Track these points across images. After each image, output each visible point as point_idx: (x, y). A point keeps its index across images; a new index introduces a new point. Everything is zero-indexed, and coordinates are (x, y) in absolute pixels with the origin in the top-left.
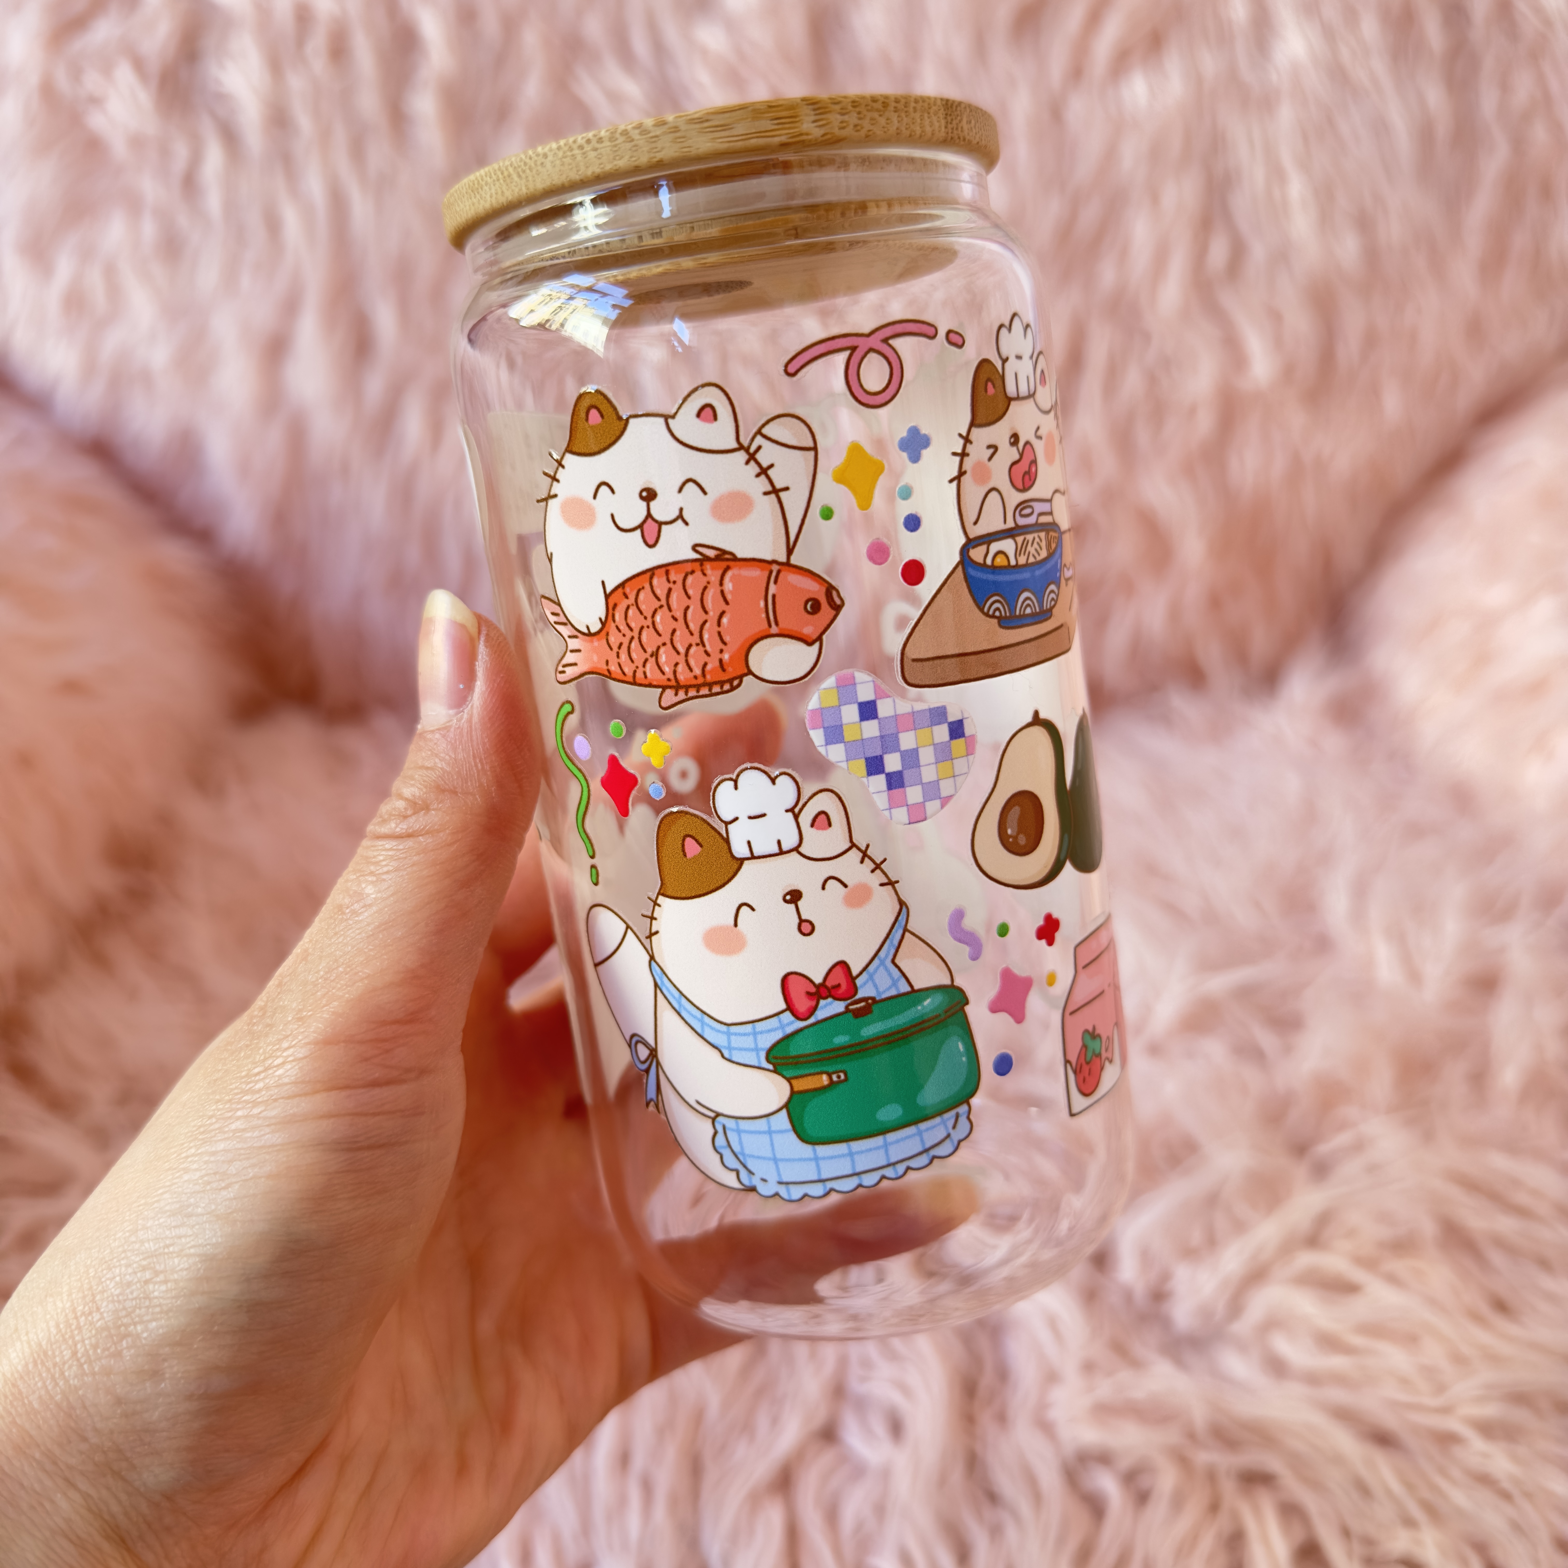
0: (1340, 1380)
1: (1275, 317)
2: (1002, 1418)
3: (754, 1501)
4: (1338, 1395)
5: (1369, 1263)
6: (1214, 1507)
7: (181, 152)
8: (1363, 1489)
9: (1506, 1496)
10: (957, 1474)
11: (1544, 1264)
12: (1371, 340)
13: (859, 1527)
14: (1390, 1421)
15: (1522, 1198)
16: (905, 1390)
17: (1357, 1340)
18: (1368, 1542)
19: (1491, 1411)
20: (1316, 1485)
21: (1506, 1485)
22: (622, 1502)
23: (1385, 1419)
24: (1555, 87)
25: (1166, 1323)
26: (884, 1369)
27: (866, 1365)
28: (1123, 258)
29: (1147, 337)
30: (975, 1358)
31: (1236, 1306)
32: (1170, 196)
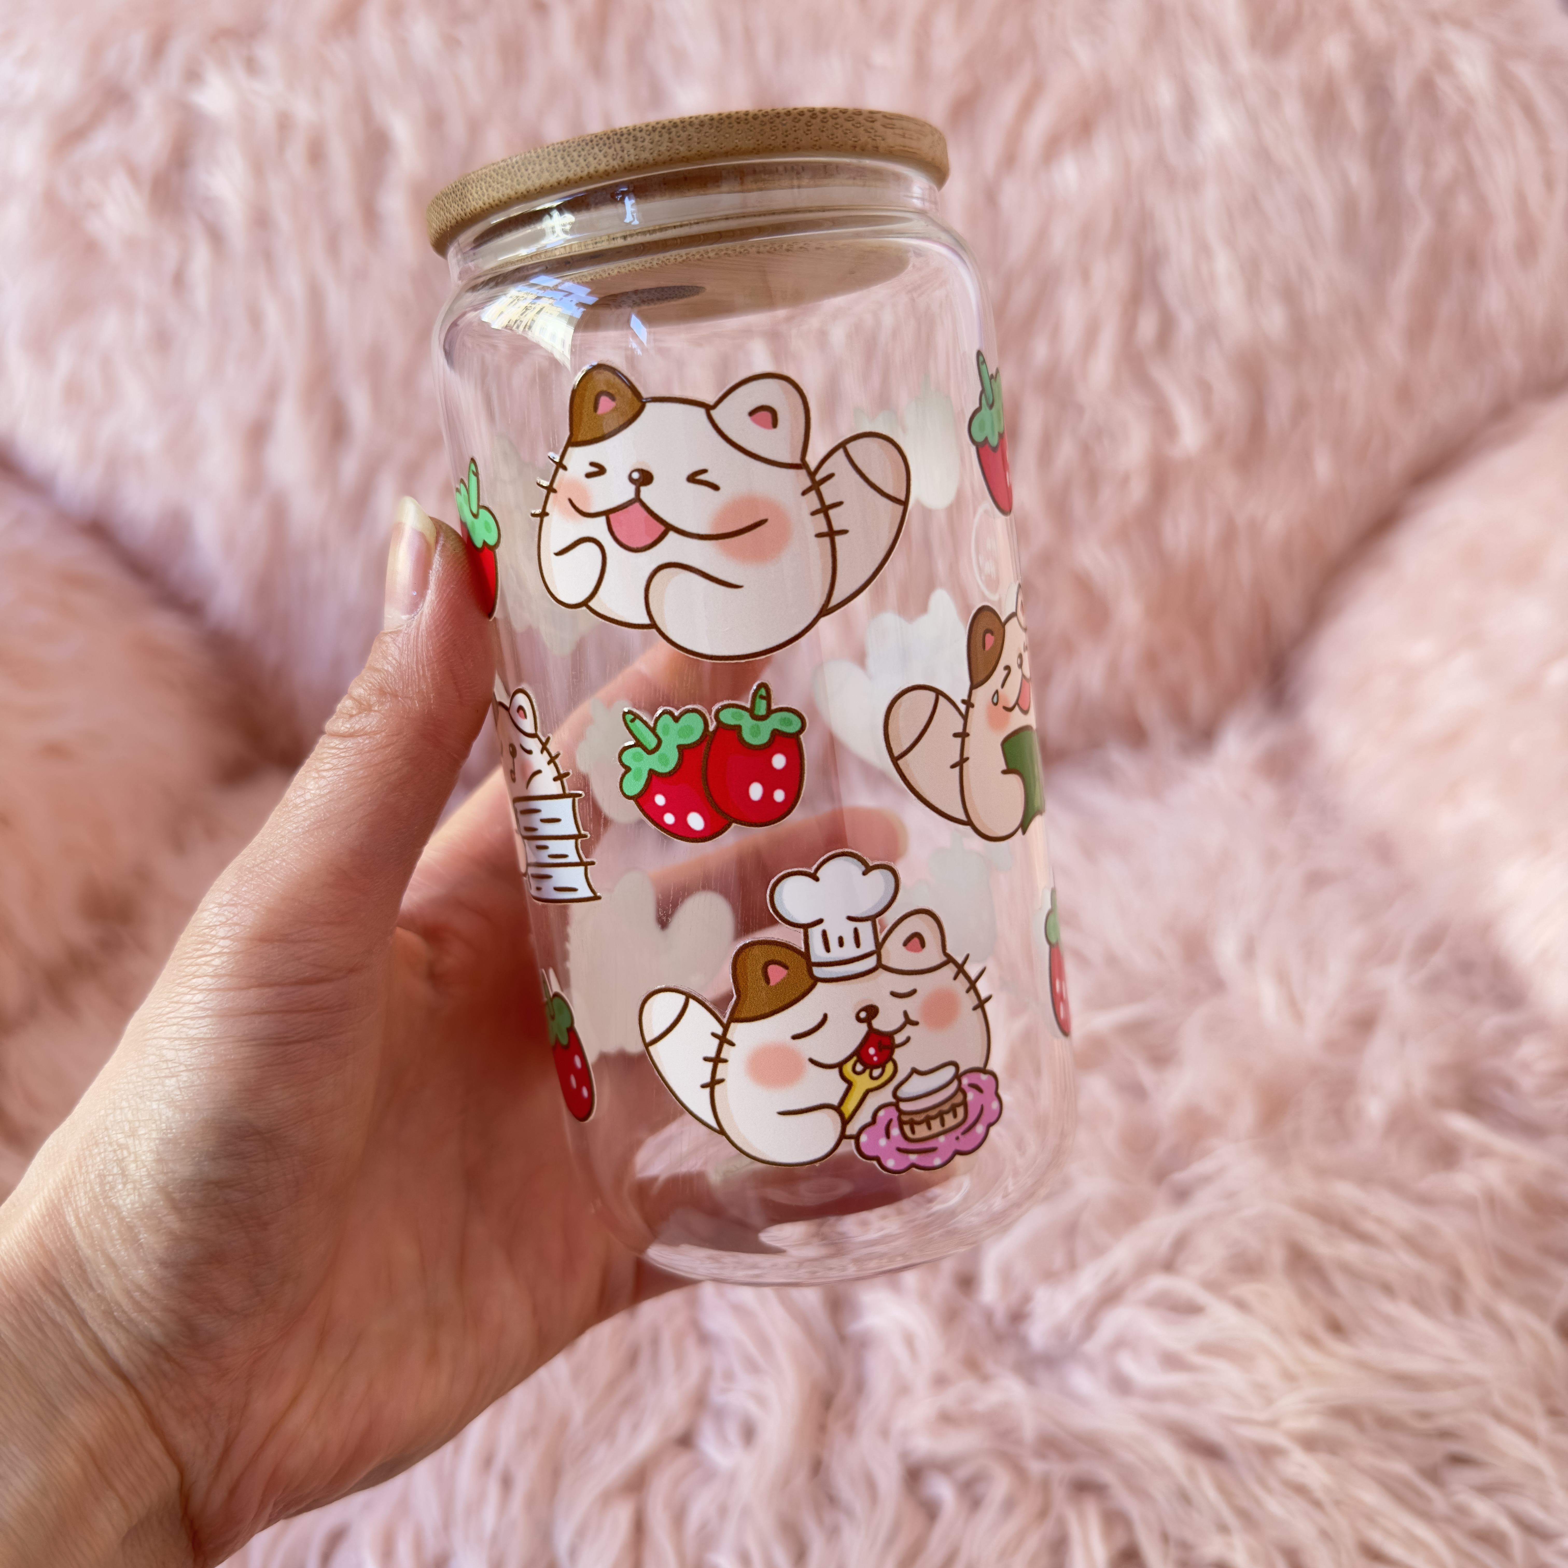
0: (1178, 1396)
1: (1204, 388)
2: (851, 1429)
3: (606, 1499)
4: (1174, 1411)
5: (1213, 1286)
6: (1043, 1513)
7: (171, 252)
8: (1184, 1498)
9: (1317, 1504)
10: (801, 1478)
11: (1388, 1289)
12: (1301, 407)
13: (703, 1526)
14: (1216, 1434)
15: (1369, 1226)
16: (760, 1400)
17: (1198, 1359)
18: (1185, 1546)
19: (1312, 1423)
20: (1140, 1493)
21: (1319, 1494)
22: (481, 1498)
23: (1214, 1432)
24: (1478, 161)
25: (1023, 1342)
26: (745, 1382)
27: (729, 1376)
28: (1055, 335)
29: (1080, 409)
30: (835, 1373)
31: (1090, 1326)
32: (1100, 274)
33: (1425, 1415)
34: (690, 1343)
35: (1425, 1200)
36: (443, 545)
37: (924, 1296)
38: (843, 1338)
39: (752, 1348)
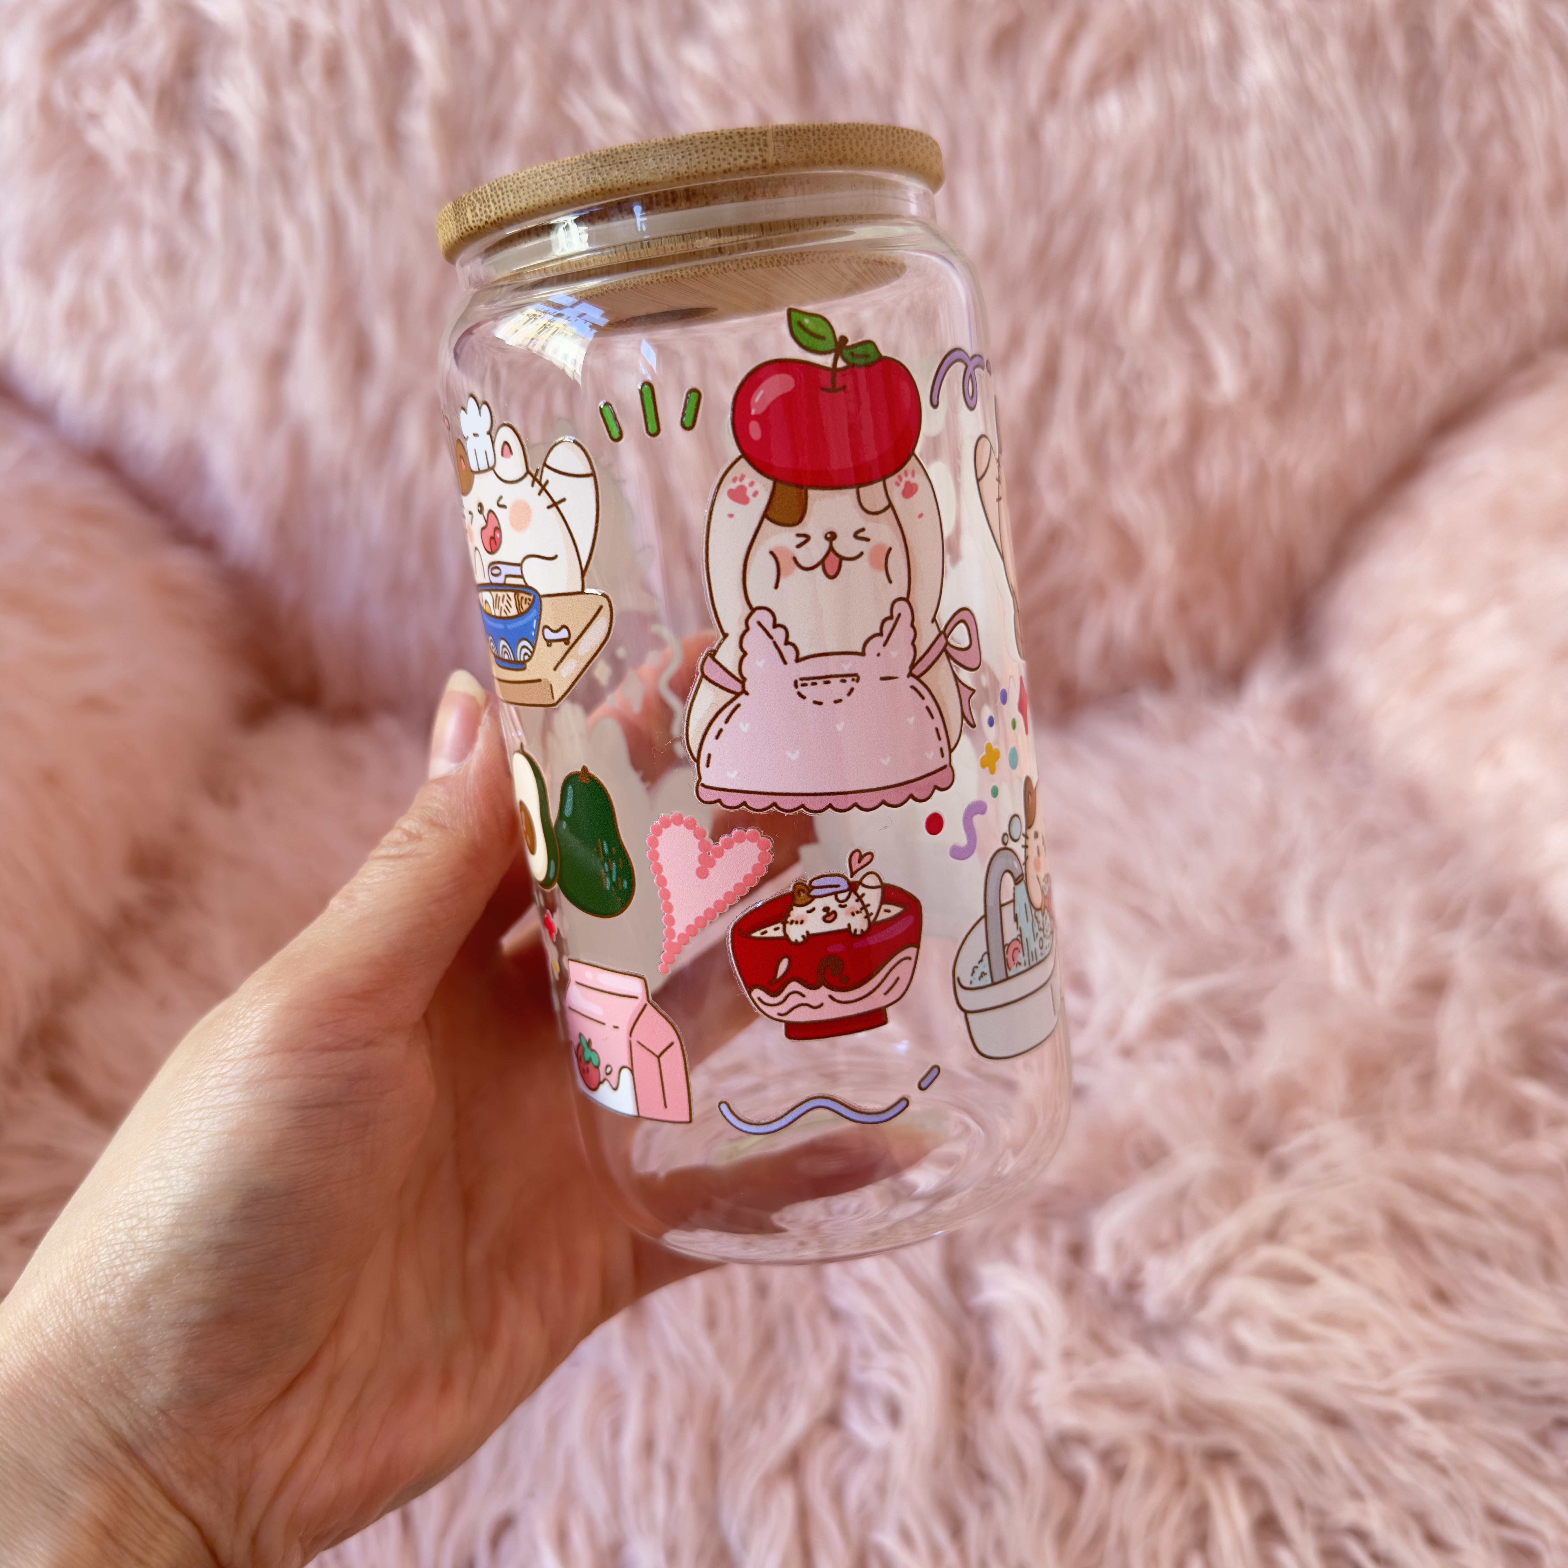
0: (1297, 1365)
1: (1243, 333)
2: (990, 1403)
3: (768, 1483)
4: (1293, 1379)
5: (1322, 1256)
6: (1182, 1483)
7: (180, 170)
8: (1315, 1465)
9: (1442, 1470)
10: (950, 1457)
11: (1482, 1256)
12: (1334, 354)
13: (863, 1505)
14: (1340, 1403)
15: (1462, 1196)
16: (901, 1378)
17: (1312, 1328)
18: (1320, 1512)
19: (1430, 1393)
20: (1274, 1462)
21: (1443, 1461)
22: (648, 1485)
23: (1338, 1401)
24: (1512, 106)
25: (1137, 1311)
26: (883, 1360)
27: (866, 1354)
28: (1097, 274)
29: (1120, 353)
30: (964, 1347)
31: (1202, 1296)
32: (1142, 216)
33: (1535, 1383)
34: (823, 1320)
35: (1508, 1168)
37: (1041, 1267)
38: (968, 1311)
39: (885, 1325)
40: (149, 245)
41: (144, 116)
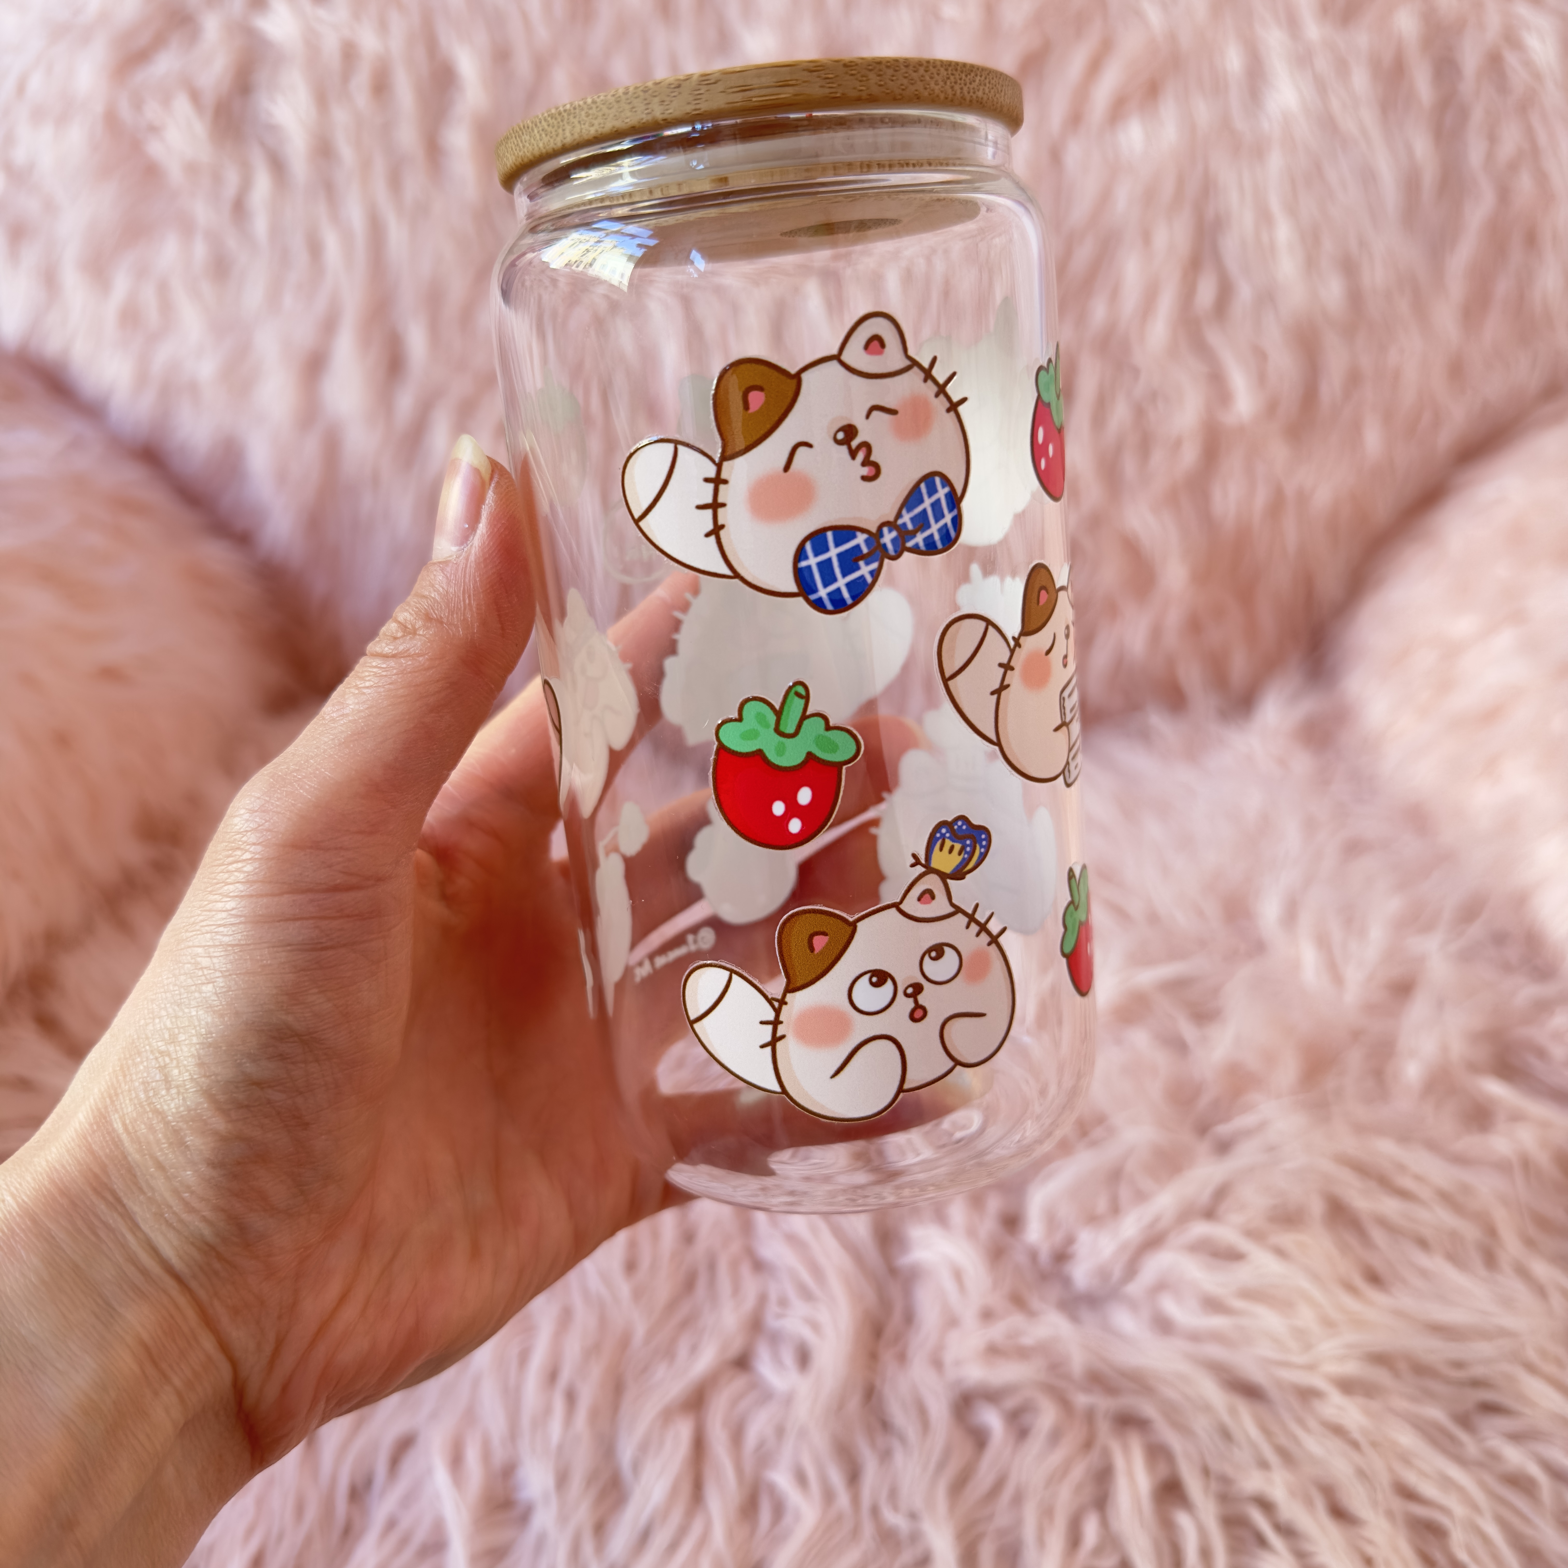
0: (1219, 1337)
1: (1260, 355)
2: (902, 1358)
3: (667, 1416)
4: (1215, 1351)
5: (1254, 1235)
6: (1088, 1444)
7: (232, 178)
8: (1226, 1435)
9: (1355, 1445)
10: (854, 1403)
11: (1423, 1244)
12: (1354, 379)
13: (761, 1445)
14: (1256, 1375)
15: (1406, 1183)
16: (815, 1326)
17: (1239, 1304)
18: (1225, 1480)
19: (1351, 1368)
20: (1184, 1429)
21: (1357, 1435)
22: (547, 1411)
23: (1254, 1374)
24: (1542, 138)
25: (1066, 1282)
26: (799, 1308)
27: (783, 1302)
28: (1115, 295)
29: (1136, 372)
30: (885, 1303)
31: (1132, 1270)
32: (1161, 238)
33: (1459, 1365)
34: (746, 1270)
35: (1460, 1160)
36: (498, 482)
37: (971, 1233)
38: (893, 1271)
39: (806, 1276)
40: (200, 250)
41: (200, 128)
